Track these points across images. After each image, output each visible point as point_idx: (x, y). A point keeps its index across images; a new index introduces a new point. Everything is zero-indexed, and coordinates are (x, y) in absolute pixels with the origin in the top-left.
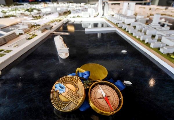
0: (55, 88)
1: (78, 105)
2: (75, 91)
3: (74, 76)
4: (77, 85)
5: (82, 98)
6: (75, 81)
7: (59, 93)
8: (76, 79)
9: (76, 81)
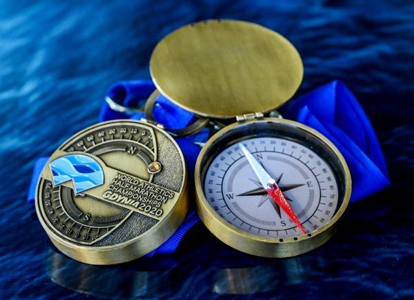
0: (55, 174)
1: (161, 219)
2: (146, 176)
3: (140, 119)
4: (155, 154)
5: (177, 195)
6: (145, 139)
7: (76, 192)
8: (147, 133)
9: (150, 141)
